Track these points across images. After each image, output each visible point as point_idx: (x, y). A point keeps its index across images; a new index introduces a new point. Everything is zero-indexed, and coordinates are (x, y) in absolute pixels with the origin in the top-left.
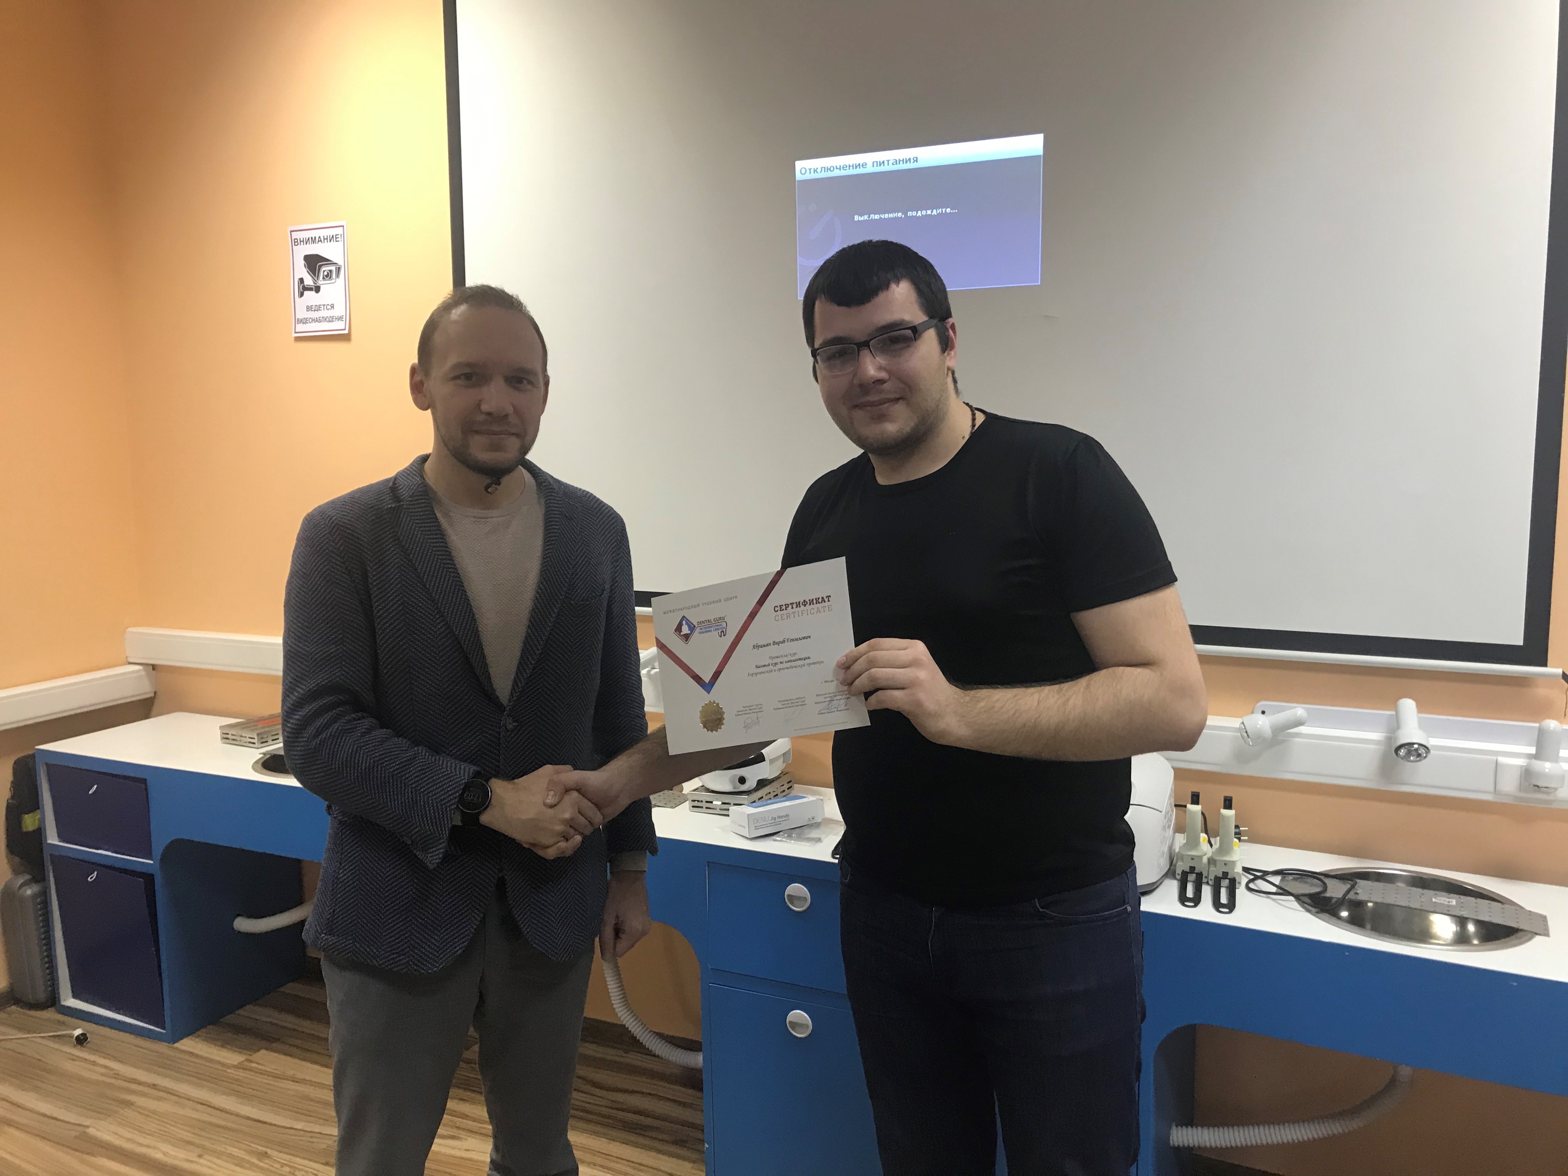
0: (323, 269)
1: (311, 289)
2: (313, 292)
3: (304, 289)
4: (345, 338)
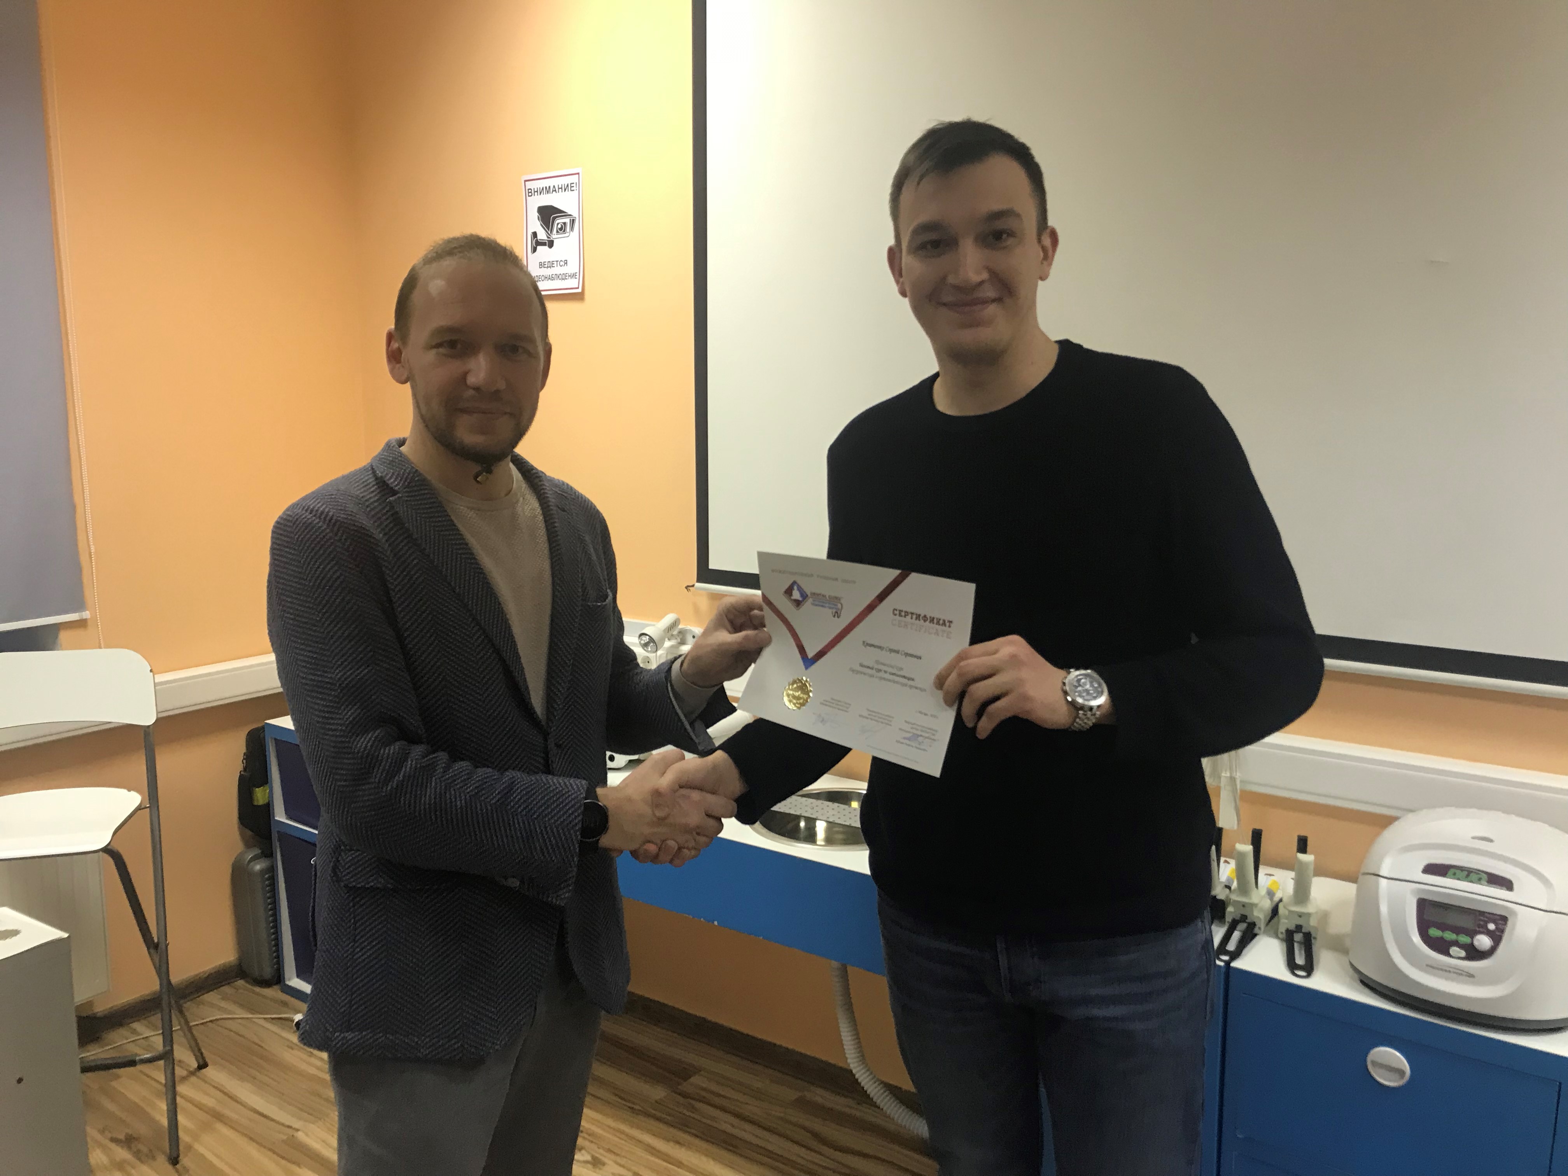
0: (557, 221)
1: (543, 244)
2: (546, 247)
3: (537, 243)
4: (578, 297)
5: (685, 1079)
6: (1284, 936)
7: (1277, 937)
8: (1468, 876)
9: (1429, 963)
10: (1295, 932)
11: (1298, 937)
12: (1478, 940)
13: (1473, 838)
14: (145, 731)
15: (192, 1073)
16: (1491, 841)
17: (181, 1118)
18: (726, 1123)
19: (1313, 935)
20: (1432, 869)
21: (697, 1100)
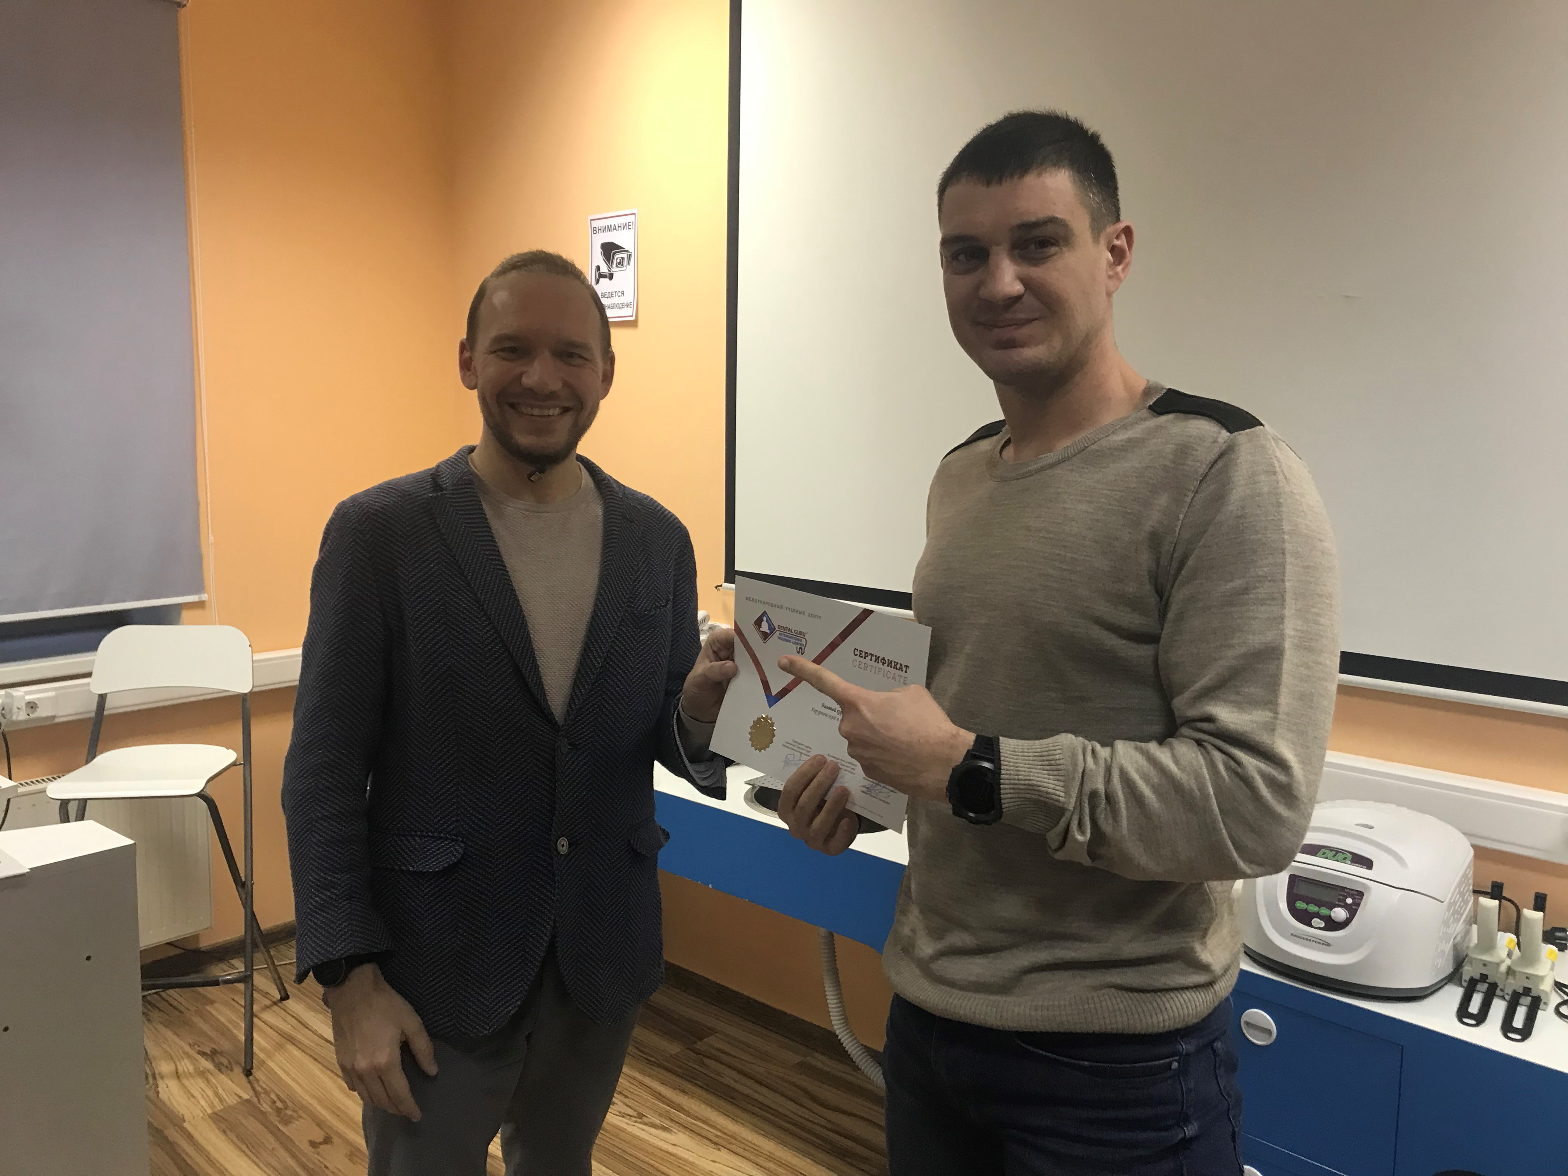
0: (616, 256)
1: (605, 277)
2: (607, 280)
3: (600, 276)
4: (633, 324)
5: (701, 1039)
8: (1334, 856)
9: (1294, 933)
12: (1336, 913)
13: (1357, 825)
14: (243, 698)
16: (1372, 827)
17: (257, 1037)
18: (730, 1078)
21: (707, 1057)
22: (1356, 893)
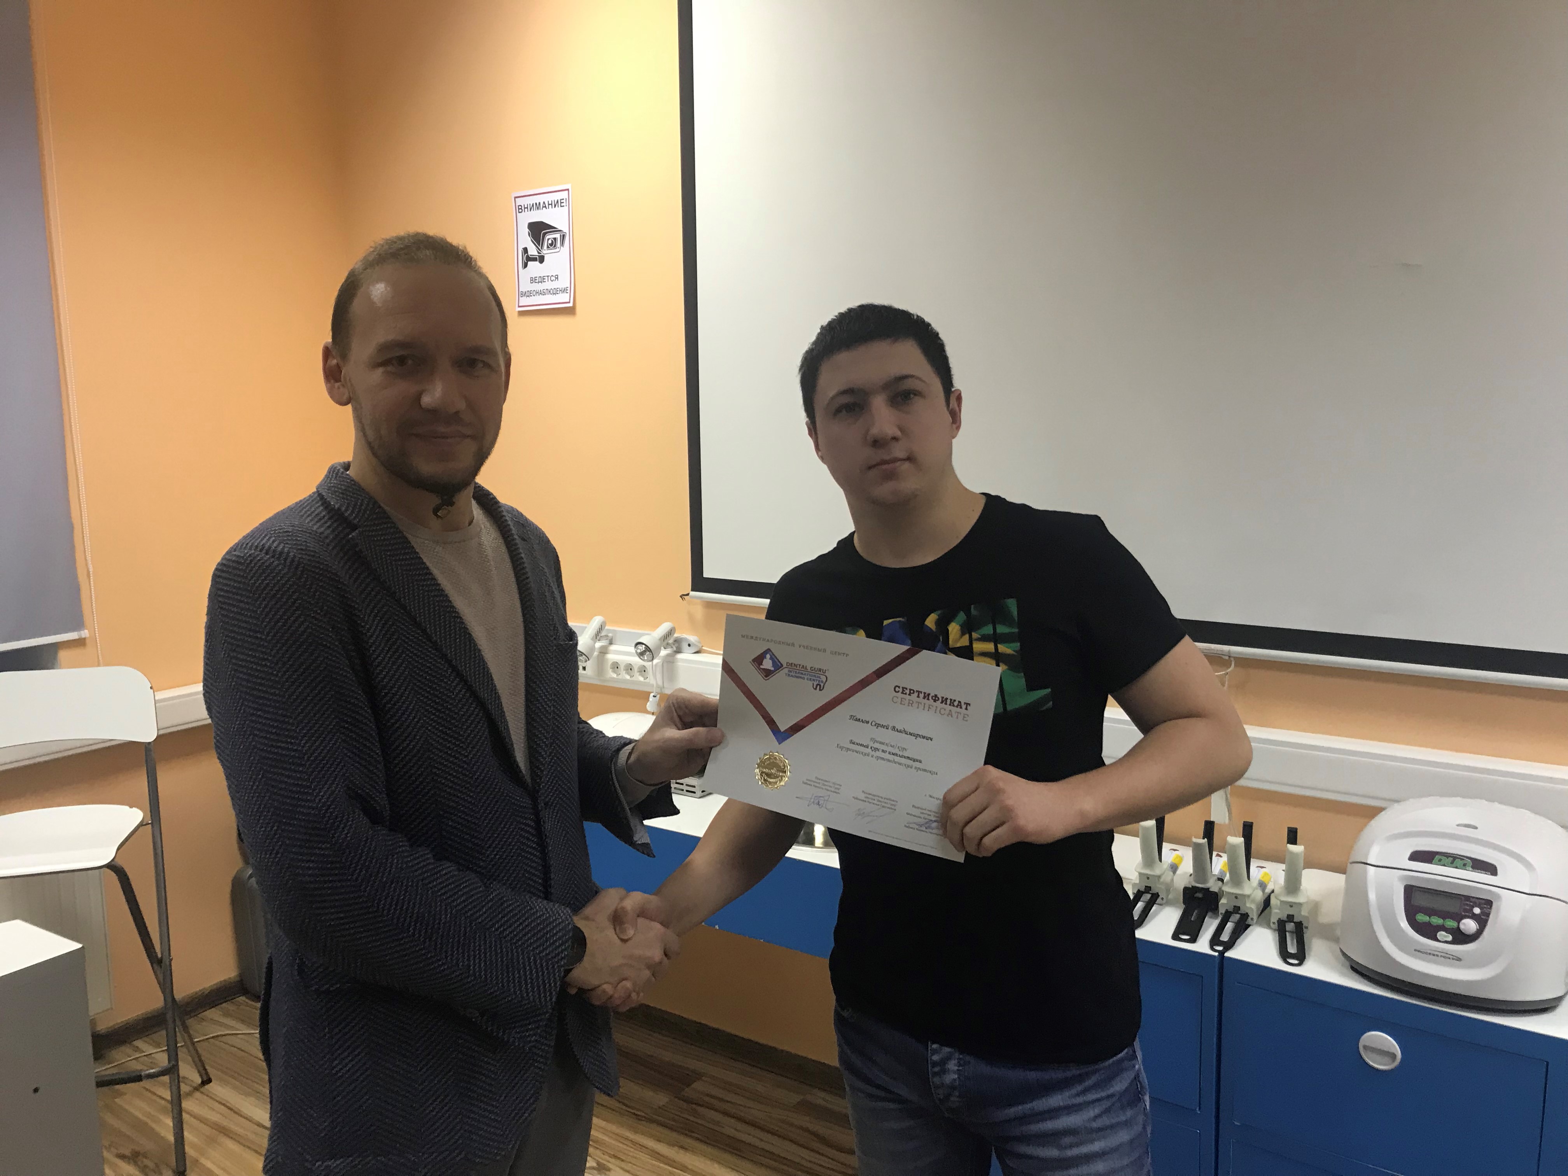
0: (547, 237)
1: (534, 259)
2: (537, 263)
3: (528, 259)
4: (570, 311)
5: (689, 1085)
6: (1276, 926)
7: (1269, 927)
8: (1452, 863)
9: (1418, 948)
10: (1286, 922)
11: (1290, 926)
12: (1464, 924)
13: (1458, 825)
14: (146, 747)
15: (196, 1089)
16: (1476, 828)
17: (186, 1134)
18: (730, 1128)
19: (1305, 924)
20: (1417, 856)
21: (700, 1105)
22: (1483, 901)
